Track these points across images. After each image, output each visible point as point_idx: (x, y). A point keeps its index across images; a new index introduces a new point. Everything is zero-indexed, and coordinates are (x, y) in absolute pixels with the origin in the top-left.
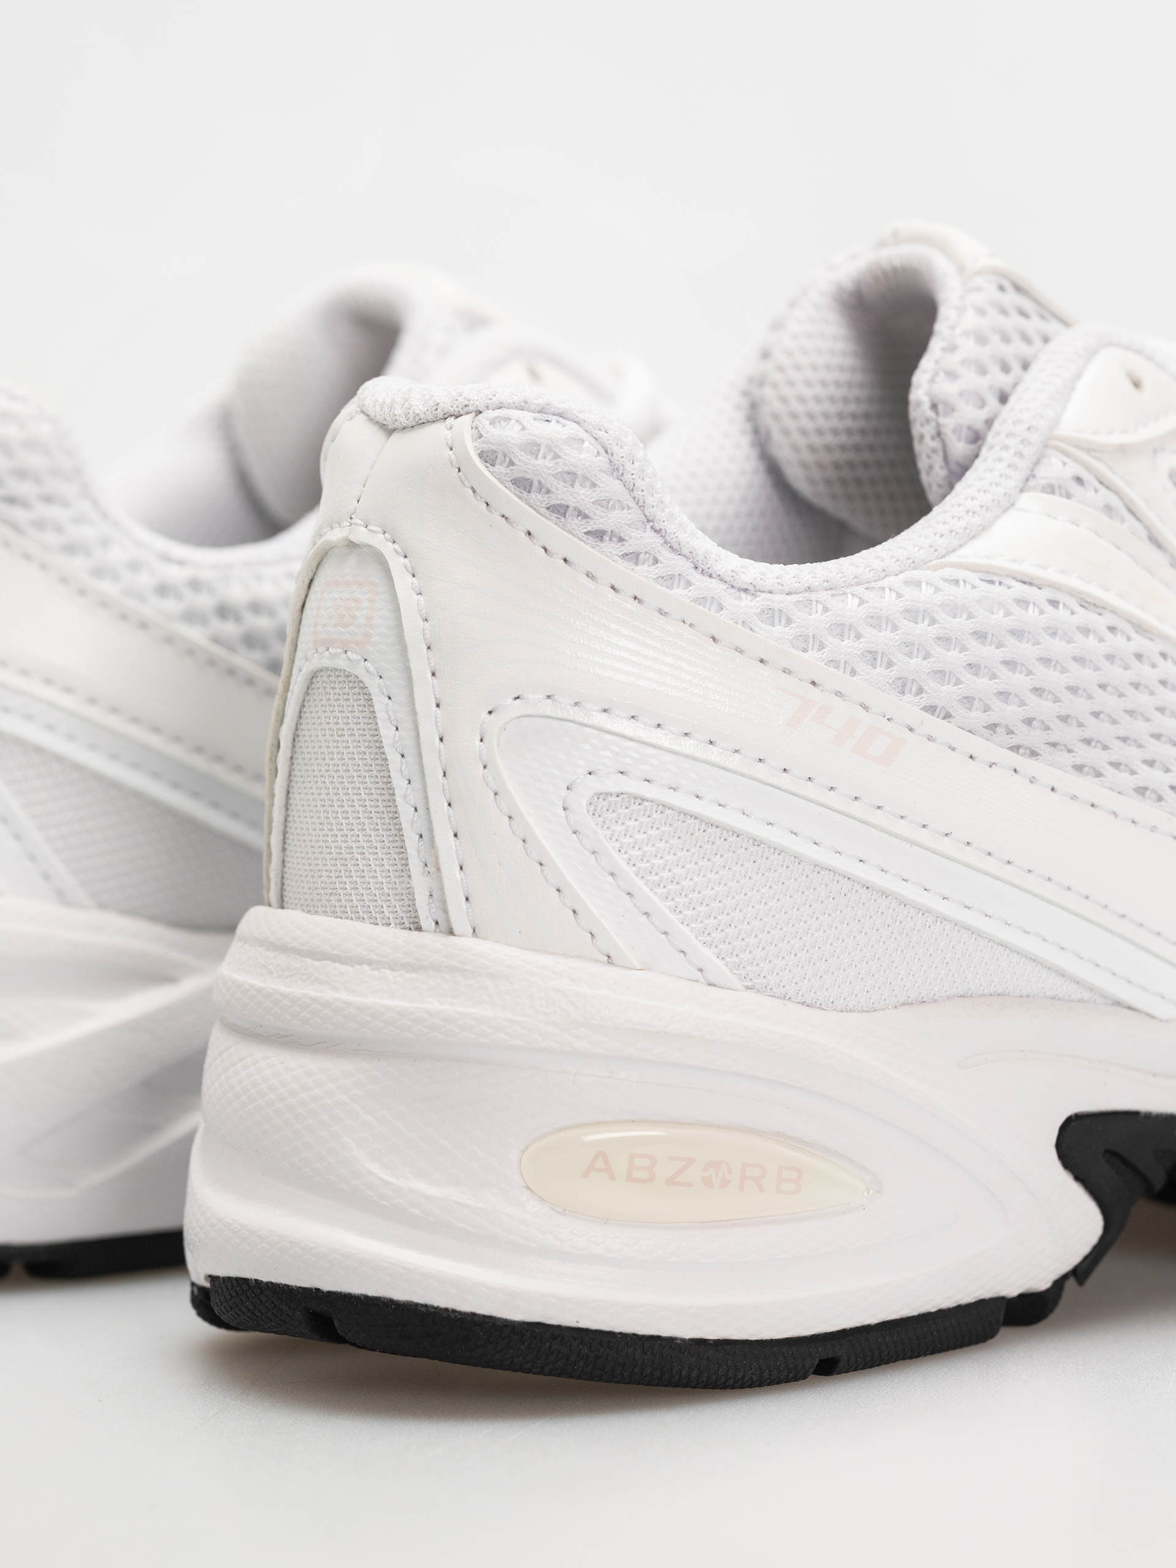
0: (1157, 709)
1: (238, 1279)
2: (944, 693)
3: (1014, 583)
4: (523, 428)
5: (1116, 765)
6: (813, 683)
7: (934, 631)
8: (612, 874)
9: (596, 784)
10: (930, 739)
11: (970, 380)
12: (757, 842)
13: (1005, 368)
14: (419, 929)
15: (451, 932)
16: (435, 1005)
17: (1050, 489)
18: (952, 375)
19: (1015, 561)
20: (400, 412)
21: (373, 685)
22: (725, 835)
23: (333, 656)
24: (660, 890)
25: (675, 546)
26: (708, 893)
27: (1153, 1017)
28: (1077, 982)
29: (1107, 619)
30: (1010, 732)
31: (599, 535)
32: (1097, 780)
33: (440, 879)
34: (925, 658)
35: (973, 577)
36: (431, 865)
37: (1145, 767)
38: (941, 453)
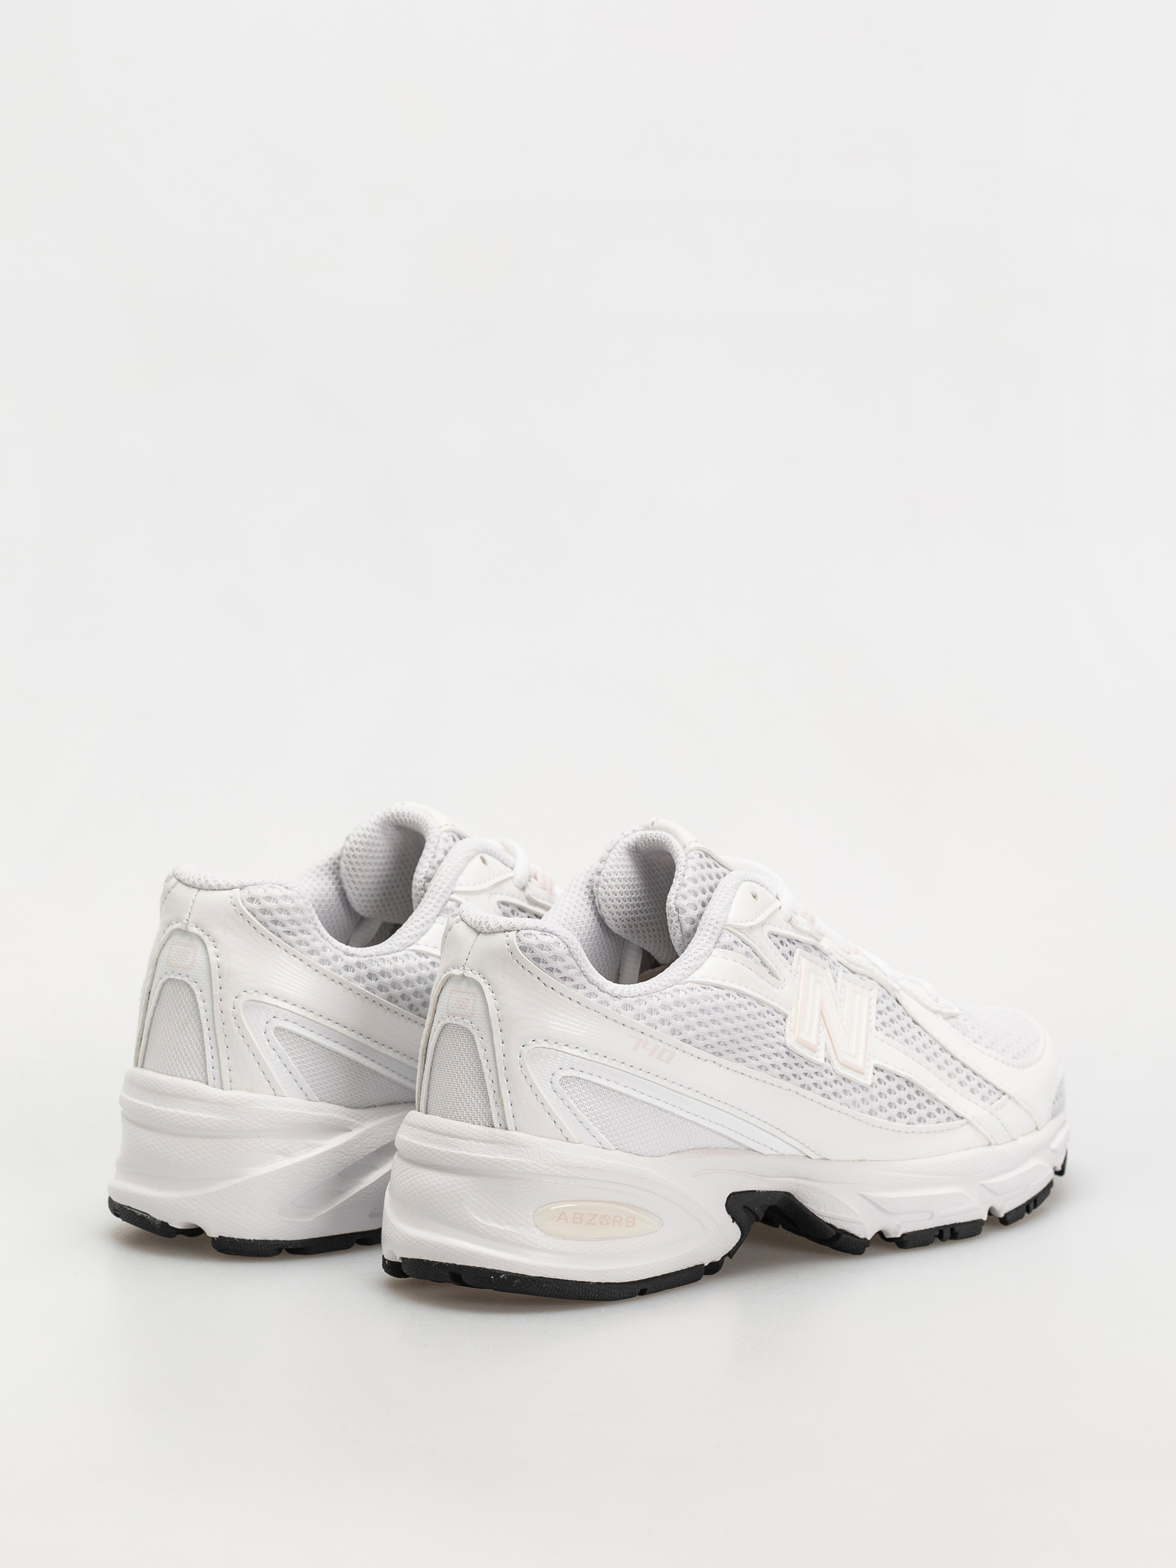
0: (766, 1034)
1: (418, 1260)
2: (690, 1034)
3: (713, 988)
4: (537, 938)
5: (751, 1057)
6: (642, 1033)
7: (685, 1010)
8: (568, 1107)
9: (562, 1073)
10: (684, 1052)
11: (692, 899)
12: (621, 1094)
13: (704, 892)
14: (493, 1127)
15: (507, 1129)
16: (502, 1157)
17: (725, 947)
18: (684, 897)
19: (713, 979)
20: (485, 927)
21: (475, 1033)
22: (609, 1091)
23: (457, 1020)
24: (586, 1113)
25: (592, 981)
26: (603, 1114)
27: (762, 1154)
28: (735, 1142)
29: (748, 1000)
30: (712, 1047)
31: (564, 979)
32: (744, 1064)
33: (503, 1109)
34: (682, 1021)
35: (698, 987)
36: (500, 1103)
37: (762, 1058)
38: (679, 928)
